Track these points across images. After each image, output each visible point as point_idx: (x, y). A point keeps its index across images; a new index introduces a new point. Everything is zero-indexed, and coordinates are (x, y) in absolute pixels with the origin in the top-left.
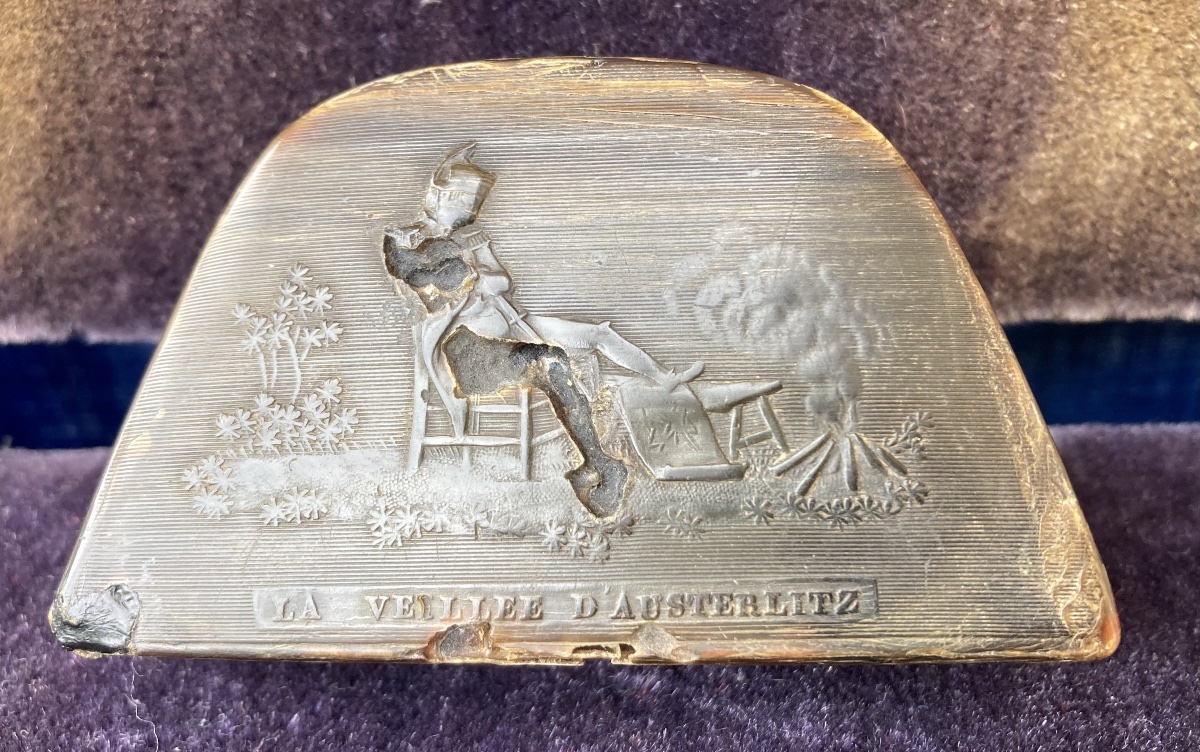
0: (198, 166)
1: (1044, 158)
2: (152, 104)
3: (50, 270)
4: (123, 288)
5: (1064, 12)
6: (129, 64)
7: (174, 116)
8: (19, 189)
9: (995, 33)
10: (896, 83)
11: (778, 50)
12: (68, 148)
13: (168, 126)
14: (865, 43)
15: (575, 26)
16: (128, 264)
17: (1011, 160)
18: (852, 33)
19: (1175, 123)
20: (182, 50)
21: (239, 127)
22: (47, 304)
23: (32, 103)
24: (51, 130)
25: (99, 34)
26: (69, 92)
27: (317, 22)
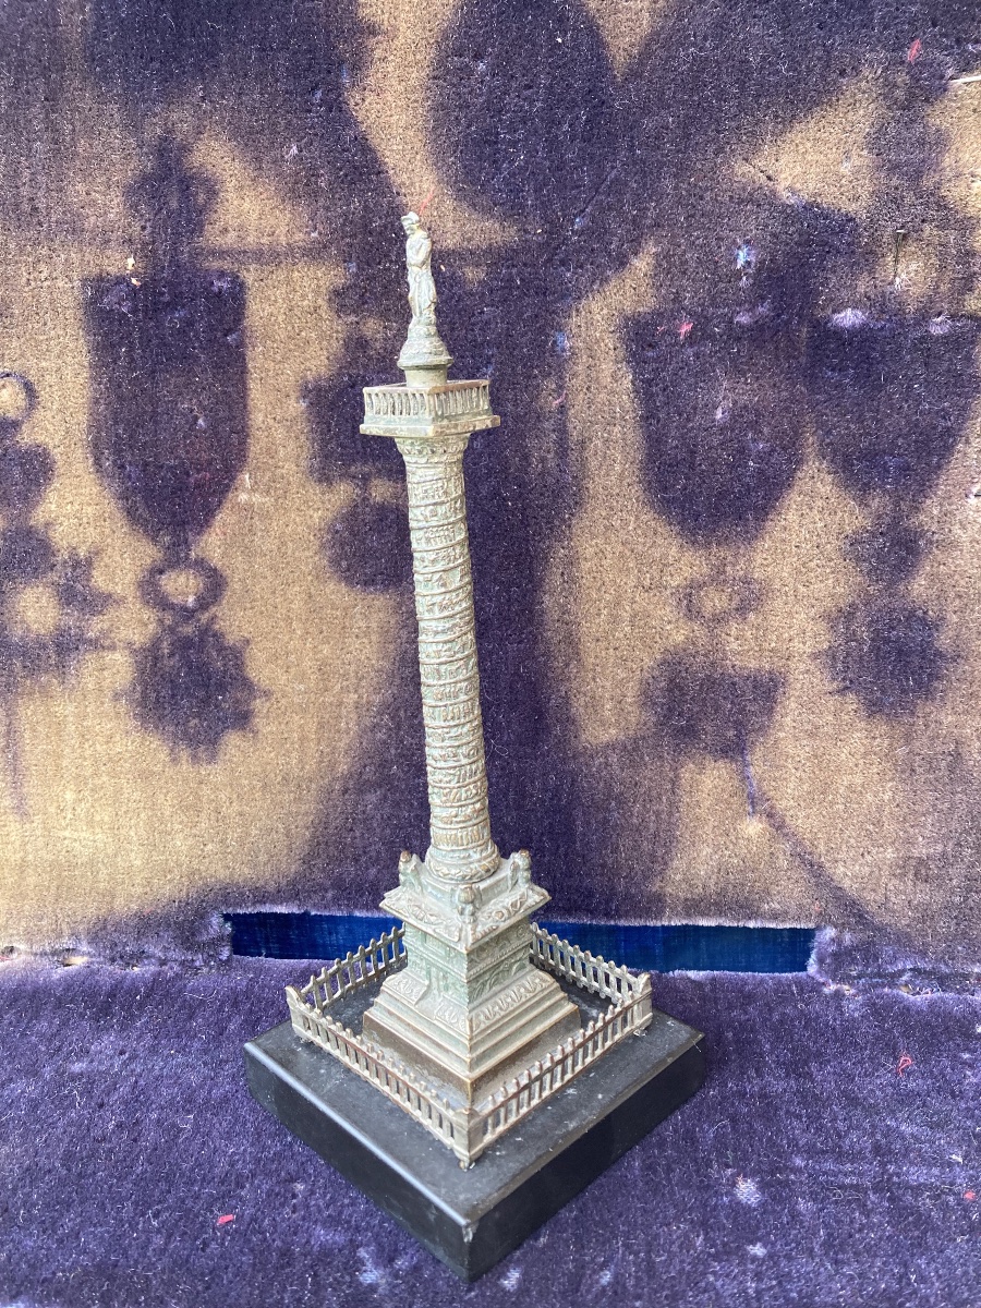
0: (365, 852)
1: (678, 863)
2: (351, 830)
3: (303, 887)
4: (329, 895)
5: (678, 812)
6: (344, 816)
7: (358, 834)
8: (297, 857)
9: (653, 818)
10: (618, 834)
11: (574, 821)
12: (318, 844)
13: (355, 838)
14: (606, 821)
15: (502, 810)
16: (333, 886)
17: (666, 864)
18: (601, 816)
19: (727, 853)
20: (364, 812)
21: (380, 839)
22: (299, 900)
23: (308, 828)
24: (314, 836)
25: (335, 806)
26: (322, 825)
27: (412, 805)
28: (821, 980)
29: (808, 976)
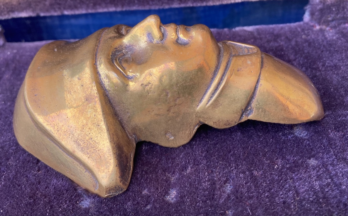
28: (312, 24)
29: (305, 23)
